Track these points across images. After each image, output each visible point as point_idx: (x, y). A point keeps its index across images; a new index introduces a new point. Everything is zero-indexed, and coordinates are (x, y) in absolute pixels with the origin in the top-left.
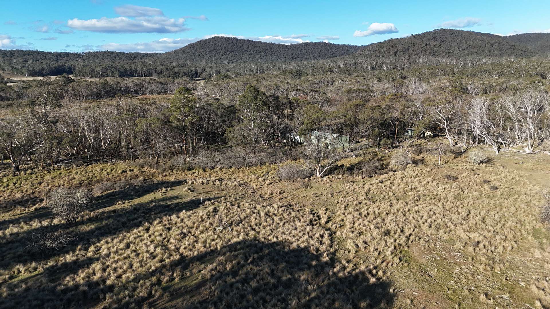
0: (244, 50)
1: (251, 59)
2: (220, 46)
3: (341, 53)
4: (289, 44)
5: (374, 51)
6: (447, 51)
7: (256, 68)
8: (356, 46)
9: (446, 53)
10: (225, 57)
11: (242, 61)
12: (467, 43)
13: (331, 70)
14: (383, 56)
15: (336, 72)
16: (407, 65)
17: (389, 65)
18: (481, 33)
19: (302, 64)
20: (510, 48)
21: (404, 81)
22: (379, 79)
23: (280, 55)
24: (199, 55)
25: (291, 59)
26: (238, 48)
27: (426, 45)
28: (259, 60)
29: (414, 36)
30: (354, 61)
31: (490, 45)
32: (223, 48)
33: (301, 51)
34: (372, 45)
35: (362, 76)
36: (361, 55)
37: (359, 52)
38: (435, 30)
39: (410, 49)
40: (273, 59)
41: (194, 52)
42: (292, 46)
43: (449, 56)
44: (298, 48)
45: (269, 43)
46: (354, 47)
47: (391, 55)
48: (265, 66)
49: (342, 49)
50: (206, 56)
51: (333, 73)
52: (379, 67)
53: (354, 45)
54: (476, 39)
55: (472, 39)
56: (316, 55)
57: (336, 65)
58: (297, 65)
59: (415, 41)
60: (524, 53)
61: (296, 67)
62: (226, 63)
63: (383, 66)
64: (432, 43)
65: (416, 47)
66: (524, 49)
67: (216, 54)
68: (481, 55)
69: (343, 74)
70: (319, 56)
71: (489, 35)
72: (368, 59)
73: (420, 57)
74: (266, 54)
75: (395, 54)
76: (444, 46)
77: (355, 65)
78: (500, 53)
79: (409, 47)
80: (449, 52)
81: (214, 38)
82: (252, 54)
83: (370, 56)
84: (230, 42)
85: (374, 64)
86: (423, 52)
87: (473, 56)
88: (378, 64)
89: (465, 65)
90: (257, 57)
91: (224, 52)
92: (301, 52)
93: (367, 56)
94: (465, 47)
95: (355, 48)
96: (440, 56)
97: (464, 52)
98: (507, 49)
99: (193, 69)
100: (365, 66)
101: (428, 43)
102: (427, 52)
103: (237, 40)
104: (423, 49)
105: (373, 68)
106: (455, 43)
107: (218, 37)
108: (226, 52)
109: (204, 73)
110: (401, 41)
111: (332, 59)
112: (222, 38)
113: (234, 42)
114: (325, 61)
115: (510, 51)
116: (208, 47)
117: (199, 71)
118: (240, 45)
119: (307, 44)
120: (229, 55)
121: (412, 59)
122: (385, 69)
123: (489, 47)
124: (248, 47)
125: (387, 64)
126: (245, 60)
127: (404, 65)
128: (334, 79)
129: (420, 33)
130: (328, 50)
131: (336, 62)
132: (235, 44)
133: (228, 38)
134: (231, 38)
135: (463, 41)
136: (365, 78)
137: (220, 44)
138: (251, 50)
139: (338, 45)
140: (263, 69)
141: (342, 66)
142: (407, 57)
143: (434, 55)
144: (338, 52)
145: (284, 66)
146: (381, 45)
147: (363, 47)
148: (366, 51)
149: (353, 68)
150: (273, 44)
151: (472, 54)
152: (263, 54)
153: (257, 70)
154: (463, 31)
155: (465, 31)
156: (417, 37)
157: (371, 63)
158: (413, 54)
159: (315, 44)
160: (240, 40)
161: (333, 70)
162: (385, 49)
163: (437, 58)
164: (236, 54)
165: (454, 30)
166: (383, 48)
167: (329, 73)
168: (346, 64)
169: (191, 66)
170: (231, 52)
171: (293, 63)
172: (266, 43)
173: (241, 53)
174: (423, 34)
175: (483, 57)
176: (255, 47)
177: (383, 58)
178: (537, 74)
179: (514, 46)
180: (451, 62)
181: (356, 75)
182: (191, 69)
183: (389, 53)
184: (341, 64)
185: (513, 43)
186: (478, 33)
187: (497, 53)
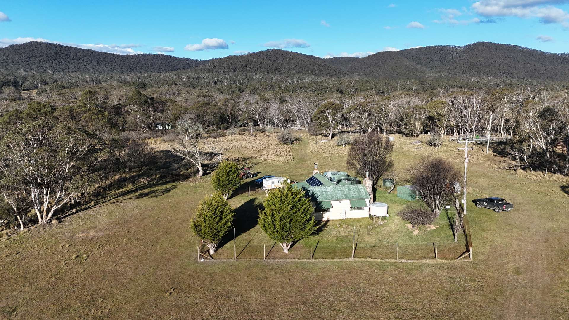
0: (71, 58)
1: (81, 69)
2: (39, 52)
3: (182, 66)
4: (125, 54)
5: (215, 66)
6: (279, 70)
7: (91, 79)
8: (196, 61)
9: (278, 71)
10: (47, 65)
11: (70, 70)
12: (294, 63)
13: (174, 83)
14: (224, 72)
15: (180, 85)
16: (245, 81)
17: (229, 81)
18: (306, 54)
19: (143, 76)
20: (327, 69)
21: (241, 94)
22: (221, 92)
23: (115, 65)
24: (13, 62)
25: (129, 70)
26: (63, 55)
27: (261, 63)
28: (92, 70)
29: (251, 55)
30: (196, 76)
31: (312, 66)
32: (45, 55)
33: (139, 62)
34: (212, 61)
35: (206, 89)
36: (204, 70)
37: (201, 67)
38: (268, 50)
39: (248, 66)
40: (107, 69)
41: (5, 58)
42: (129, 57)
43: (280, 74)
44: (136, 59)
45: (101, 52)
46: (195, 62)
47: (231, 71)
48: (101, 77)
49: (183, 63)
50: (22, 64)
51: (177, 86)
52: (220, 82)
53: (195, 59)
54: (302, 60)
55: (298, 60)
56: (156, 67)
57: (179, 78)
58: (138, 77)
59: (251, 59)
60: (338, 74)
61: (137, 79)
62: (51, 72)
63: (224, 82)
64: (266, 62)
65: (253, 65)
66: (338, 70)
67: (36, 62)
68: (305, 74)
69: (187, 87)
70: (160, 69)
71: (312, 57)
72: (210, 74)
73: (256, 74)
74: (98, 64)
75: (234, 70)
76: (276, 65)
77: (198, 79)
78: (320, 73)
79: (246, 64)
80: (281, 71)
81: (30, 43)
82: (81, 63)
83: (210, 71)
84: (53, 48)
85: (216, 79)
86: (259, 69)
87: (299, 75)
88: (220, 79)
89: (292, 82)
90: (88, 67)
91: (45, 59)
92: (140, 64)
93: (209, 71)
94: (293, 66)
95: (197, 63)
96: (273, 73)
97: (293, 71)
98: (325, 70)
99: (11, 78)
100: (207, 81)
101: (262, 61)
102: (262, 70)
103: (62, 46)
104: (258, 66)
105: (215, 83)
106: (285, 62)
107: (37, 42)
108: (48, 60)
109: (27, 83)
110: (239, 58)
111: (174, 72)
112: (41, 44)
113: (58, 48)
114: (168, 74)
115: (327, 72)
116: (25, 53)
117: (20, 80)
118: (65, 52)
119: (145, 55)
120: (52, 63)
121: (250, 75)
122: (226, 84)
123: (311, 67)
124: (76, 55)
125: (227, 79)
126: (74, 70)
127: (243, 80)
128: (180, 92)
129: (256, 52)
130: (168, 63)
131: (178, 76)
132: (59, 52)
133: (50, 44)
134: (54, 44)
135: (292, 61)
136: (208, 91)
137: (39, 51)
138: (80, 58)
139: (179, 59)
140: (100, 80)
141: (185, 80)
142: (245, 73)
143: (268, 72)
144: (179, 65)
145: (123, 78)
146: (220, 61)
147: (204, 62)
148: (207, 66)
149: (195, 82)
150: (106, 53)
151: (298, 73)
152: (95, 63)
153: (93, 80)
154: (291, 52)
155: (293, 52)
156: (253, 56)
157: (213, 79)
158: (250, 71)
159: (153, 56)
160: (66, 47)
161: (177, 83)
162: (225, 65)
163: (270, 76)
164: (62, 63)
165: (284, 51)
166: (223, 64)
167: (173, 86)
168: (188, 78)
169: (8, 75)
170: (55, 60)
171: (132, 75)
172: (98, 52)
173: (67, 62)
174: (258, 52)
175: (306, 76)
176: (85, 56)
177: (224, 74)
178: (338, 91)
179: (330, 67)
180: (281, 80)
181: (200, 88)
182: (9, 77)
183: (229, 69)
184: (184, 77)
185: (329, 65)
186: (303, 55)
187: (317, 73)
